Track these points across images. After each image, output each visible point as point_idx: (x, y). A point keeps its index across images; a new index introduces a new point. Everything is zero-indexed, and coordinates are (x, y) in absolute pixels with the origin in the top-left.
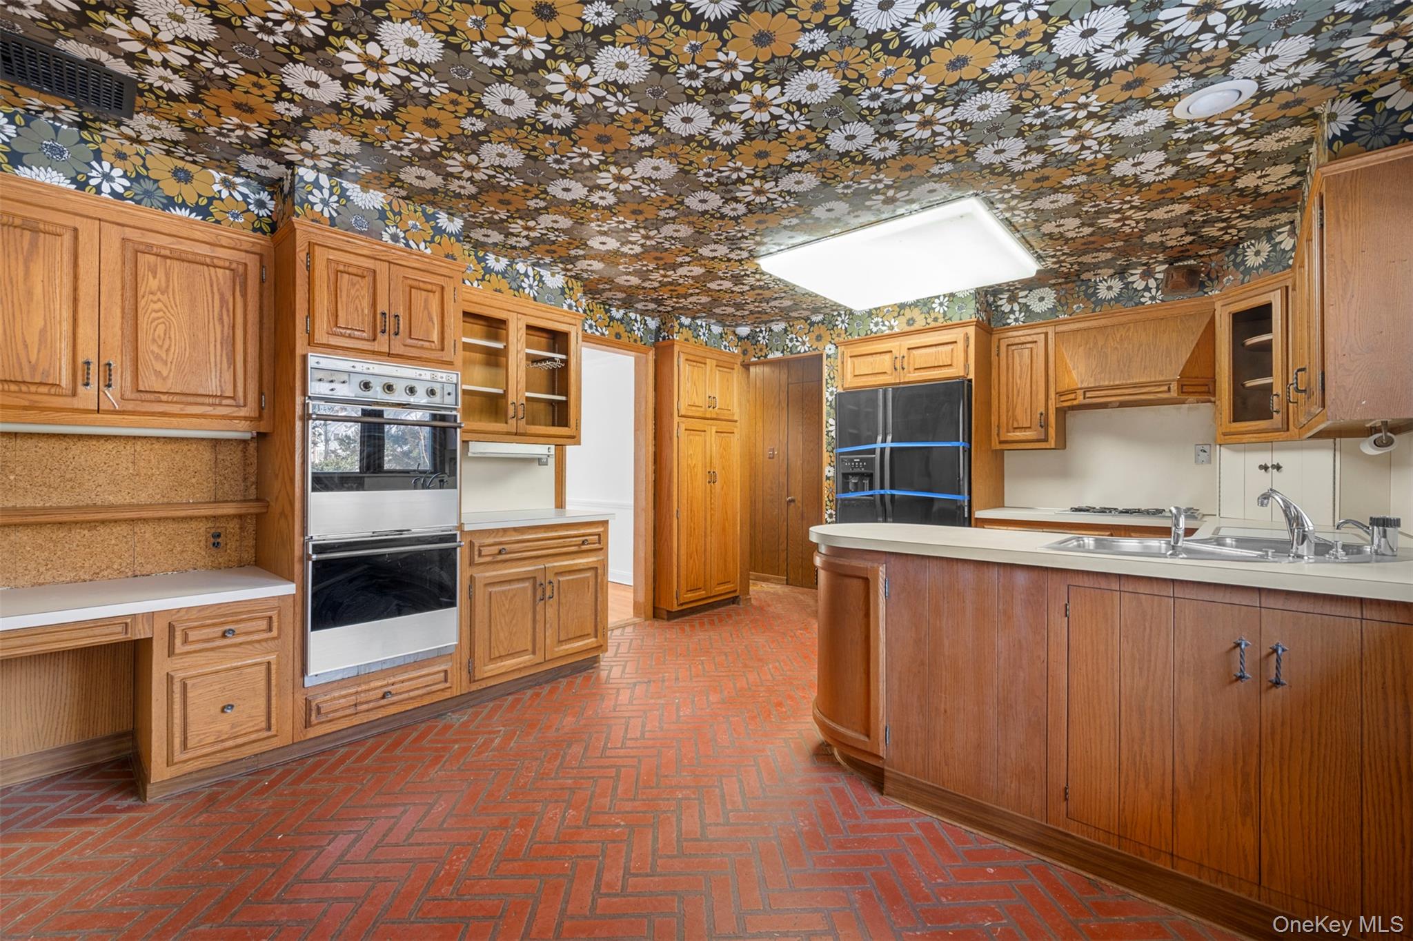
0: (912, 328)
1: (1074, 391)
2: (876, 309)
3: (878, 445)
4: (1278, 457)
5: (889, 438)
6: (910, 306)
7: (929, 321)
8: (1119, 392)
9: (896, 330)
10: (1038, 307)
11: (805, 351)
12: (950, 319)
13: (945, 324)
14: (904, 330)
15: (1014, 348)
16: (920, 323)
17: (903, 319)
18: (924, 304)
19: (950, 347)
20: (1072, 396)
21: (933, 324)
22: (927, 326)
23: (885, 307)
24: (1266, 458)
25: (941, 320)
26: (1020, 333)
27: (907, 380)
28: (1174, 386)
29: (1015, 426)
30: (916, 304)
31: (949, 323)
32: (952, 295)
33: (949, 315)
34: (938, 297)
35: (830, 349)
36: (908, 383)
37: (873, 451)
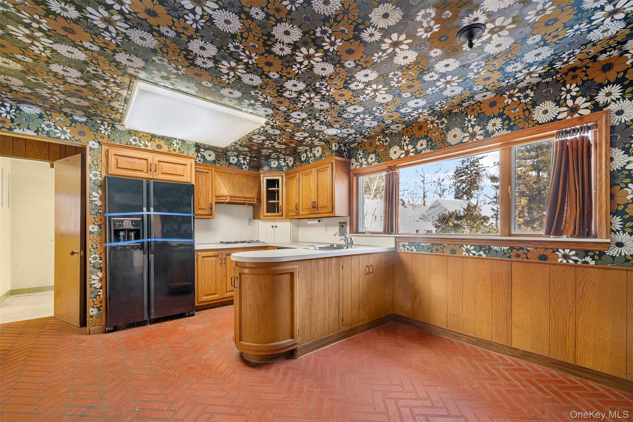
0: (160, 150)
1: (226, 196)
2: (135, 131)
3: (145, 213)
4: (277, 224)
5: (152, 209)
6: (159, 138)
7: (171, 149)
8: (239, 199)
9: (149, 148)
10: (209, 158)
11: (66, 139)
12: (182, 152)
13: (179, 154)
14: (155, 150)
15: (199, 173)
16: (165, 149)
17: (155, 144)
18: (169, 140)
19: (183, 166)
20: (225, 198)
21: (173, 152)
22: (169, 152)
23: (141, 132)
24: (273, 224)
25: (177, 151)
26: (201, 167)
27: (157, 178)
28: (255, 200)
29: (200, 208)
30: (163, 138)
31: (182, 154)
32: (183, 141)
33: (182, 150)
34: (176, 139)
35: (92, 144)
36: (158, 179)
37: (142, 216)
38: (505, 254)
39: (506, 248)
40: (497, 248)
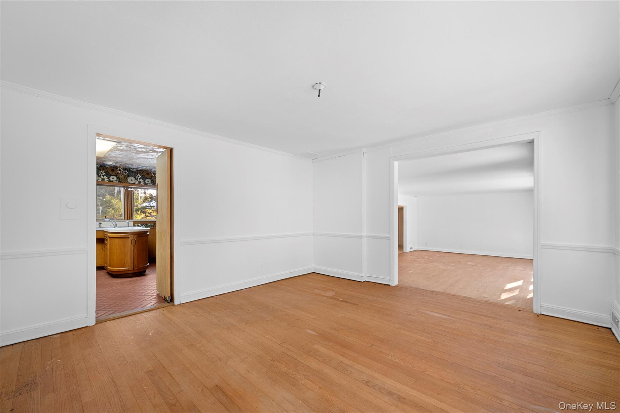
38: (152, 226)
39: (152, 224)
40: (149, 224)
